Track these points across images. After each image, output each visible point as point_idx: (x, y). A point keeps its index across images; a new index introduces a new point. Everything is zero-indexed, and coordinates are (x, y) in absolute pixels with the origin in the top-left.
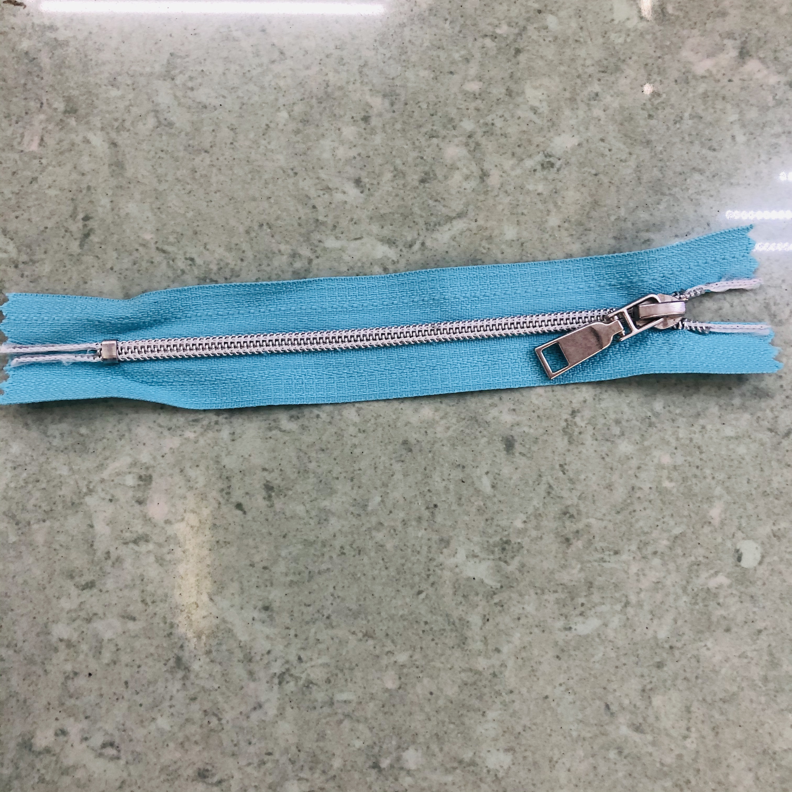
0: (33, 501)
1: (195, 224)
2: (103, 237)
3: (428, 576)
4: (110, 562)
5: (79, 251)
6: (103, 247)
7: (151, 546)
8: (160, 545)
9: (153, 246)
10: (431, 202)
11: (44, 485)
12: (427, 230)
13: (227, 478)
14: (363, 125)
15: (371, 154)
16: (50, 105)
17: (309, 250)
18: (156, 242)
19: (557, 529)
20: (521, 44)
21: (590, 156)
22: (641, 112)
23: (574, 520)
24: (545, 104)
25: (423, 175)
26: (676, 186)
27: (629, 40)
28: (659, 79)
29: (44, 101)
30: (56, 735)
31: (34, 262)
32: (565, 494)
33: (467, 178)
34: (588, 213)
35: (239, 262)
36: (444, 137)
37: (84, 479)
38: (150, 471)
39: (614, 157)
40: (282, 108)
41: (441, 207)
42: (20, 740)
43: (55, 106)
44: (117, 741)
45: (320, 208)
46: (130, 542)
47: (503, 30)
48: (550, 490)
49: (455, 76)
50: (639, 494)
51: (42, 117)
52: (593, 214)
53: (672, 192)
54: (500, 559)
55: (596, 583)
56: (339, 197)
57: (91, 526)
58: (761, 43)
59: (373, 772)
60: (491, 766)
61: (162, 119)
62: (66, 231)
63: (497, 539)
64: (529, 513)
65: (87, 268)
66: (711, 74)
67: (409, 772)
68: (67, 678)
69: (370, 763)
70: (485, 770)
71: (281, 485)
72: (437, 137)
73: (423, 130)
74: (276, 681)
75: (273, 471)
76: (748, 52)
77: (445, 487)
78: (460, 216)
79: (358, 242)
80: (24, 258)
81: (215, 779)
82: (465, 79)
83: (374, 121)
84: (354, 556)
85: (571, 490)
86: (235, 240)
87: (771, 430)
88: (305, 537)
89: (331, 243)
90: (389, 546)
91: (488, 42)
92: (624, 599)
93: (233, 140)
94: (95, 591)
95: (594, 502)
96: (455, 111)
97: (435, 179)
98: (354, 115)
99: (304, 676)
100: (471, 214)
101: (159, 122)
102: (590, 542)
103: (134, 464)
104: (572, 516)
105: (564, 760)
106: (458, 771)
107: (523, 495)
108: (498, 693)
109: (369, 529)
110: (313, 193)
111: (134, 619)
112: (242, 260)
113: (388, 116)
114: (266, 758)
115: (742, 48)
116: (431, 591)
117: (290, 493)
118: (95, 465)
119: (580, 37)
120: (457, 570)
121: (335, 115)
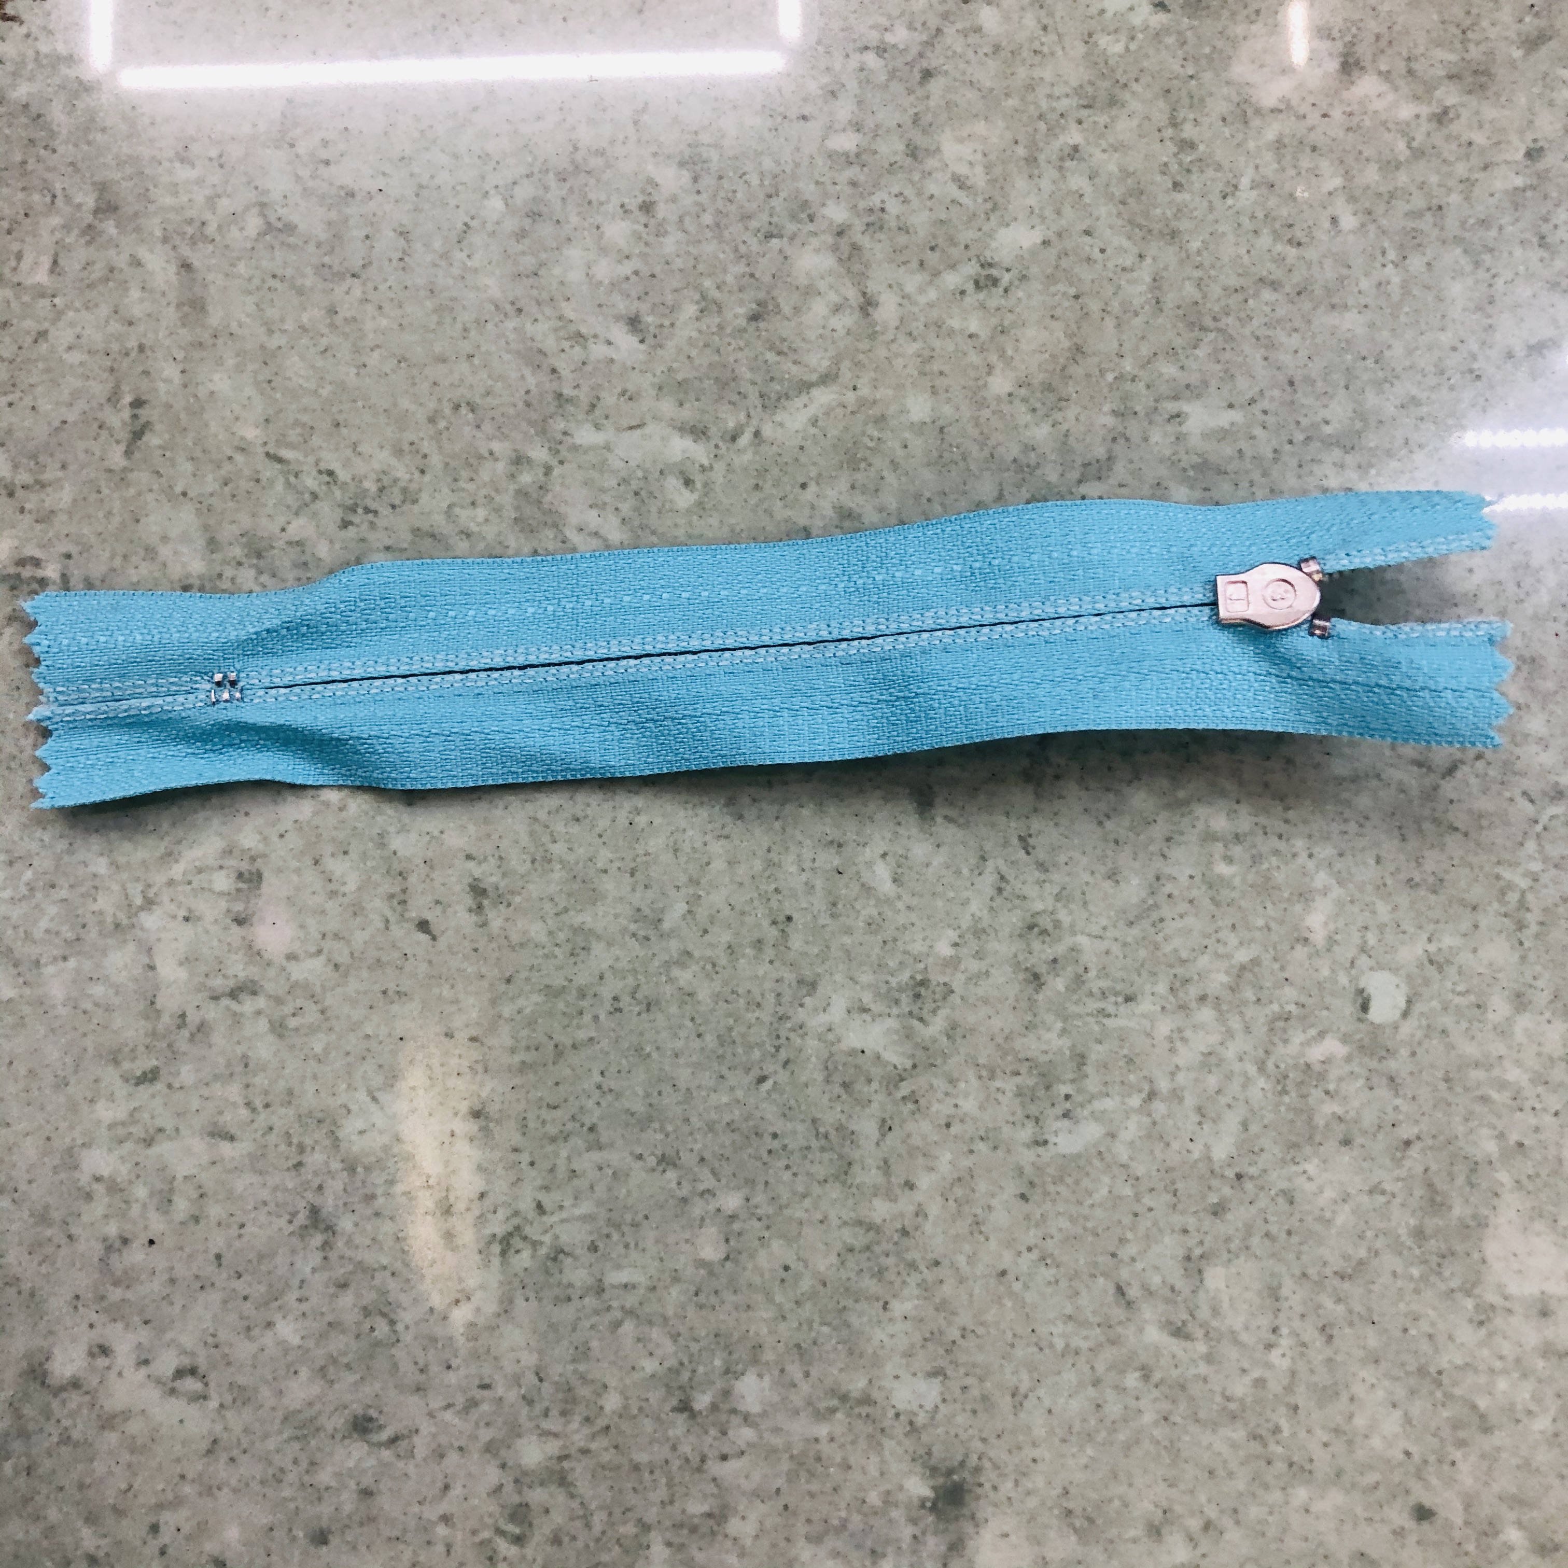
0: (44, 924)
1: (334, 409)
2: (167, 436)
3: (778, 1048)
4: (186, 1033)
5: (123, 463)
6: (168, 454)
7: (261, 1002)
8: (279, 1001)
9: (261, 451)
10: (771, 356)
11: (64, 893)
12: (764, 407)
13: (401, 874)
14: (643, 219)
15: (657, 270)
16: (68, 198)
17: (545, 450)
18: (265, 443)
19: (1016, 956)
20: (934, 60)
21: (1064, 263)
22: (1158, 178)
23: (1047, 939)
24: (979, 170)
25: (754, 306)
26: (1227, 314)
27: (1133, 47)
28: (1192, 116)
29: (59, 193)
30: (91, 1355)
31: (43, 485)
32: (1031, 891)
33: (837, 309)
34: (1064, 369)
35: (417, 474)
36: (792, 238)
37: (138, 879)
38: (259, 863)
39: (1110, 265)
40: (492, 192)
41: (790, 364)
42: (24, 1364)
43: (78, 199)
44: (202, 1363)
45: (565, 372)
46: (224, 995)
47: (900, 36)
48: (1003, 885)
49: (809, 124)
50: (1168, 888)
51: (56, 221)
52: (1073, 369)
53: (1221, 325)
54: (910, 1013)
55: (1093, 1057)
56: (598, 351)
57: (152, 968)
58: (1383, 43)
59: (681, 1419)
60: (901, 1407)
61: (272, 219)
62: (100, 427)
63: (905, 976)
64: (964, 926)
65: (139, 494)
66: (1289, 107)
67: (747, 1419)
68: (109, 1249)
69: (674, 1402)
70: (891, 1413)
71: (502, 884)
72: (781, 237)
73: (754, 224)
74: (496, 1248)
75: (485, 859)
76: (1357, 63)
77: (806, 884)
78: (826, 379)
79: (638, 432)
80: (24, 477)
81: (384, 1436)
82: (830, 129)
83: (662, 211)
84: (639, 1014)
85: (1041, 883)
86: (410, 436)
87: (1420, 764)
88: (547, 981)
89: (585, 435)
90: (704, 994)
91: (871, 59)
92: (1146, 1087)
93: (404, 252)
94: (159, 1086)
95: (1085, 903)
96: (812, 187)
97: (779, 313)
98: (626, 201)
99: (547, 1239)
100: (846, 375)
101: (268, 224)
102: (1078, 981)
103: (228, 852)
104: (1044, 932)
105: (1041, 1392)
106: (839, 1415)
107: (951, 894)
108: (913, 1266)
109: (667, 964)
110: (550, 344)
111: (232, 1138)
112: (423, 472)
113: (688, 201)
114: (479, 1394)
115: (1346, 55)
116: (783, 1076)
117: (518, 899)
118: (158, 854)
119: (1042, 44)
120: (831, 1037)
121: (590, 203)
